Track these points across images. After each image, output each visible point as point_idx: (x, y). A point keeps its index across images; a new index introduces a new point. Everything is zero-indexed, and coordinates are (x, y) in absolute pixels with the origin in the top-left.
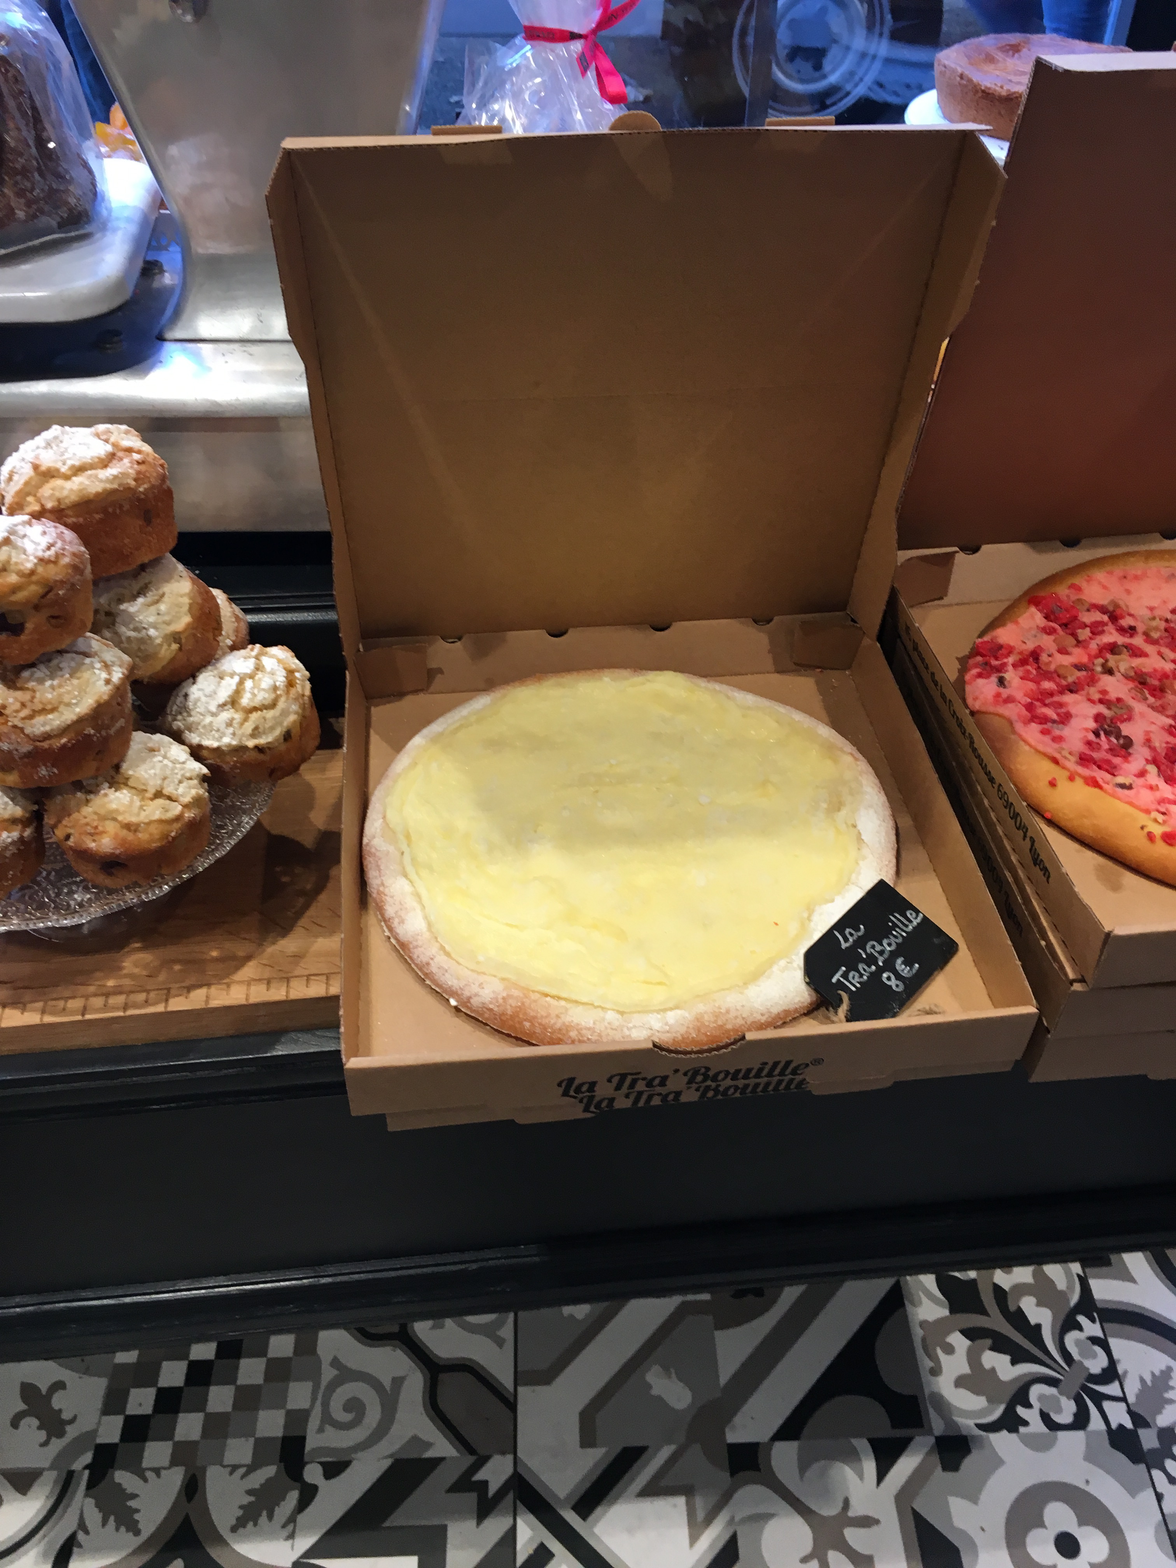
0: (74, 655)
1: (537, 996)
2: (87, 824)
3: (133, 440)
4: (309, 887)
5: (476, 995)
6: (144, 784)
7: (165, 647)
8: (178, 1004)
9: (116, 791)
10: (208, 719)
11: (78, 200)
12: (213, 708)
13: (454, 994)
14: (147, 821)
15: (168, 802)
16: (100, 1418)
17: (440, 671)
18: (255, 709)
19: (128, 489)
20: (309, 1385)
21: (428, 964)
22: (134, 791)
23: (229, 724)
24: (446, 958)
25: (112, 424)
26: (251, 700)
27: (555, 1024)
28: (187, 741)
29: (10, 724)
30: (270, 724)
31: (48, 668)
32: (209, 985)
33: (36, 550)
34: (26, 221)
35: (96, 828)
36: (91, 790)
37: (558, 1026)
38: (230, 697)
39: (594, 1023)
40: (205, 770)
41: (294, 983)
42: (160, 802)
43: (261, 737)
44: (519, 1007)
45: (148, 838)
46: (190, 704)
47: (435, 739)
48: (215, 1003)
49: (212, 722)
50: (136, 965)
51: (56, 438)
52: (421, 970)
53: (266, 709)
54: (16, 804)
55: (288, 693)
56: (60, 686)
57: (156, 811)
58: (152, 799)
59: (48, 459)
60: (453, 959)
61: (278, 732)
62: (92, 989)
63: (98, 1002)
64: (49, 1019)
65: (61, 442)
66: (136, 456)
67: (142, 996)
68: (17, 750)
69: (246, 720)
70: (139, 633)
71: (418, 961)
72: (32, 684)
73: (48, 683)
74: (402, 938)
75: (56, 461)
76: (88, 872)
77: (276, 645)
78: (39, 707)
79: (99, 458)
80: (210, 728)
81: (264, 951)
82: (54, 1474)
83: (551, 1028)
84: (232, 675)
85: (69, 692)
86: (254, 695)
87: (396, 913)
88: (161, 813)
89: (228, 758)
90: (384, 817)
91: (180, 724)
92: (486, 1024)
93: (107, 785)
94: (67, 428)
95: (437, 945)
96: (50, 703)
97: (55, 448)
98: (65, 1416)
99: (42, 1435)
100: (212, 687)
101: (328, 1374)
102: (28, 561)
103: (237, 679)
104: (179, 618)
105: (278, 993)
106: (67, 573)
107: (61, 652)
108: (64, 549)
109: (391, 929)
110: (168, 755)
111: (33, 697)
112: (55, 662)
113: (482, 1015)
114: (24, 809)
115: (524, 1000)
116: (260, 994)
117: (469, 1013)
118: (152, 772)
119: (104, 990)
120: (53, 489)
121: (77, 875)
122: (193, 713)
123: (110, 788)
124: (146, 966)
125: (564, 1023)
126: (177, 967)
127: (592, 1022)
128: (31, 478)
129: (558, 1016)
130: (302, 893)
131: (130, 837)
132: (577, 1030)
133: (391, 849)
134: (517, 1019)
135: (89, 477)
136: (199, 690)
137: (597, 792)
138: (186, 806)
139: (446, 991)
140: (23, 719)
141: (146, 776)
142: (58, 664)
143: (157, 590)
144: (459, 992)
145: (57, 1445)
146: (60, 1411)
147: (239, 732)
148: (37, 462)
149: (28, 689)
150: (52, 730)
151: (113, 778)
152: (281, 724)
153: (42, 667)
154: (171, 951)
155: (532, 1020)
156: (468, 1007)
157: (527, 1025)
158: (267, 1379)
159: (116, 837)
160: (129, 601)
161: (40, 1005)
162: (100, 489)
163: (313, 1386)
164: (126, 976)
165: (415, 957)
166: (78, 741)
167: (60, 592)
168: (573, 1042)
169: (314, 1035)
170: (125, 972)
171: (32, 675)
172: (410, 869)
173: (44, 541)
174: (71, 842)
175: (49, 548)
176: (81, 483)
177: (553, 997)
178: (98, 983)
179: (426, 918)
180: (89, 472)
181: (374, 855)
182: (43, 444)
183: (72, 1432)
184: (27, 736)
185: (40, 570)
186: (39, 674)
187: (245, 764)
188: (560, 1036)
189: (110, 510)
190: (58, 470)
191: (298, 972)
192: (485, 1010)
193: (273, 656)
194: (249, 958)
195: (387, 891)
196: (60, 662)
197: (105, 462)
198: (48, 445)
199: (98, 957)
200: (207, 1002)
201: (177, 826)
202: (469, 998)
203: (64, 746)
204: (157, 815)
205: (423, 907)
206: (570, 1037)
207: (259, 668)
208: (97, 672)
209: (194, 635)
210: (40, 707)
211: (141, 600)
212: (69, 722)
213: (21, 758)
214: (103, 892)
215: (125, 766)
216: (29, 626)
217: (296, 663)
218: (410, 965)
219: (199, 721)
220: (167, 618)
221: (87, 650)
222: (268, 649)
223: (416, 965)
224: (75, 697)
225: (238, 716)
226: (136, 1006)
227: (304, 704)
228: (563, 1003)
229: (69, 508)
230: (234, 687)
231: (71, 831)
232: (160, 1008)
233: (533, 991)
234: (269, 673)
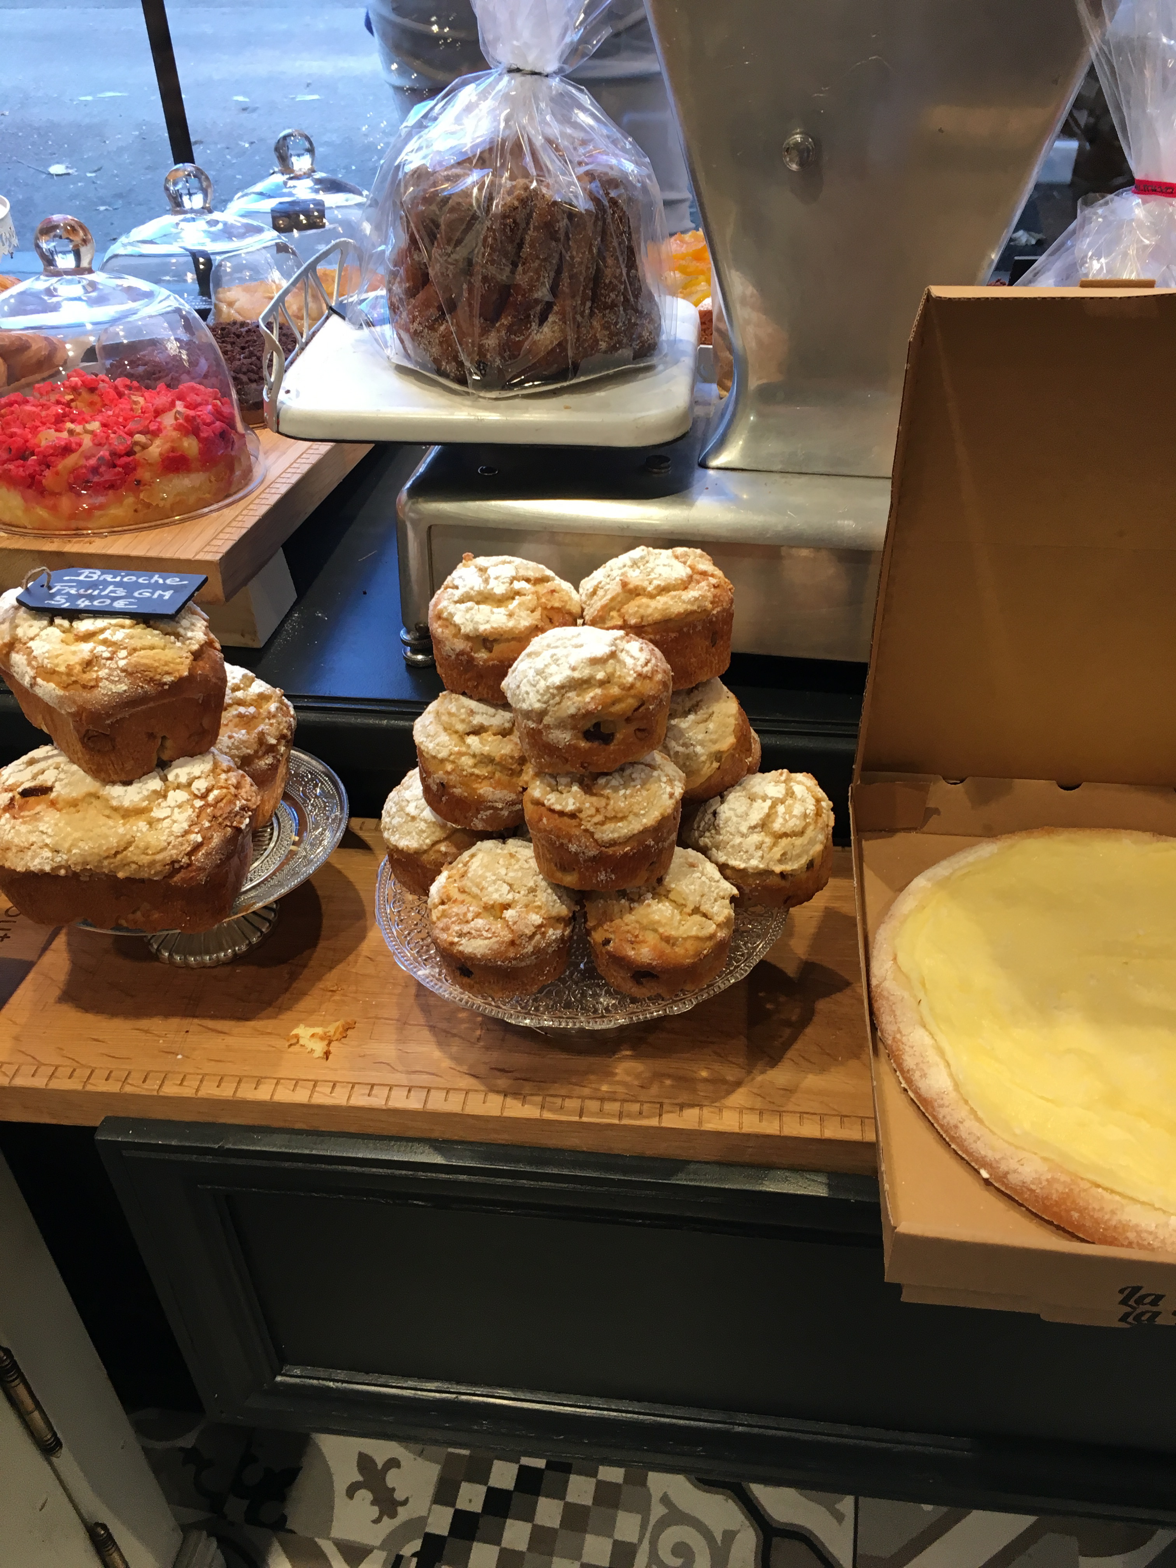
0: (643, 766)
1: (1088, 1185)
2: (628, 932)
3: (706, 564)
4: (794, 1018)
5: (1015, 1171)
6: (684, 899)
7: (708, 765)
8: (671, 1121)
9: (658, 902)
10: (738, 840)
11: (651, 333)
12: (744, 829)
13: (986, 1165)
14: (685, 936)
15: (704, 919)
16: (431, 1506)
17: (936, 811)
18: (785, 835)
19: (705, 611)
20: (636, 1519)
21: (956, 1127)
22: (674, 904)
23: (759, 847)
24: (977, 1124)
25: (689, 547)
26: (783, 825)
27: (1109, 1220)
28: (713, 858)
29: (582, 827)
30: (798, 851)
31: (622, 777)
32: (701, 1106)
33: (635, 664)
34: (605, 352)
35: (637, 936)
36: (636, 898)
37: (1113, 1223)
38: (761, 819)
39: (1156, 1227)
40: (735, 891)
41: (786, 1118)
42: (697, 918)
43: (787, 864)
44: (1067, 1193)
45: (683, 954)
46: (721, 822)
47: (942, 884)
48: (709, 1126)
49: (741, 843)
50: (628, 1073)
51: (642, 558)
52: (946, 1132)
53: (795, 835)
54: (562, 903)
55: (816, 822)
56: (632, 796)
57: (693, 927)
58: (690, 915)
59: (635, 577)
60: (987, 1127)
61: (803, 861)
62: (586, 1091)
63: (593, 1105)
64: (548, 1115)
65: (647, 562)
66: (713, 581)
67: (636, 1107)
68: (583, 853)
69: (775, 844)
70: (687, 748)
71: (945, 1122)
72: (608, 791)
73: (622, 792)
74: (923, 1091)
75: (643, 580)
76: (618, 978)
77: (801, 772)
78: (610, 814)
79: (682, 580)
80: (738, 848)
81: (753, 1079)
82: (383, 1555)
83: (1105, 1223)
84: (764, 798)
85: (639, 803)
86: (786, 821)
87: (917, 1064)
88: (698, 929)
89: (750, 881)
90: (895, 959)
91: (707, 840)
92: (1021, 1205)
93: (650, 895)
94: (651, 549)
95: (968, 1108)
96: (621, 811)
97: (642, 567)
98: (399, 1496)
99: (375, 1511)
100: (744, 808)
101: (658, 1511)
102: (630, 675)
103: (769, 803)
104: (725, 737)
105: (770, 1127)
106: (659, 690)
107: (633, 764)
108: (657, 666)
109: (909, 1081)
110: (705, 872)
111: (607, 804)
112: (628, 772)
113: (1021, 1193)
114: (569, 908)
115: (1072, 1187)
116: (752, 1124)
117: (1003, 1189)
118: (693, 887)
119: (599, 1095)
120: (639, 607)
121: (603, 978)
122: (723, 832)
123: (653, 898)
124: (638, 1076)
125: (1120, 1221)
126: (668, 1082)
127: (1154, 1225)
128: (618, 595)
129: (1113, 1212)
130: (788, 1023)
131: (668, 949)
132: (1137, 1232)
133: (906, 995)
134: (1063, 1207)
135: (673, 598)
136: (730, 809)
137: (1126, 963)
138: (718, 925)
139: (977, 1161)
140: (596, 824)
141: (687, 891)
142: (630, 776)
143: (707, 708)
144: (994, 1165)
145: (388, 1525)
146: (394, 1489)
147: (767, 856)
148: (626, 580)
149: (602, 795)
150: (619, 838)
151: (654, 889)
152: (807, 852)
153: (617, 775)
154: (661, 1065)
155: (1081, 1211)
156: (1003, 1183)
157: (1075, 1215)
158: (596, 1500)
159: (654, 948)
160: (680, 717)
161: (539, 1099)
162: (682, 610)
163: (642, 1520)
164: (618, 1083)
165: (941, 1116)
166: (639, 850)
167: (651, 707)
168: (1130, 1245)
169: (802, 1176)
170: (617, 1078)
171: (607, 783)
172: (928, 1019)
173: (643, 657)
174: (610, 947)
175: (646, 664)
176: (666, 603)
177: (1105, 1189)
178: (593, 1086)
179: (951, 1075)
180: (673, 593)
181: (887, 999)
182: (629, 563)
183: (403, 1514)
184: (596, 841)
185: (638, 684)
186: (614, 782)
187: (765, 888)
188: (1114, 1234)
189: (685, 630)
190: (644, 589)
191: (791, 1107)
192: (1025, 1190)
193: (799, 783)
194: (738, 1084)
195: (904, 1039)
196: (632, 773)
197: (685, 584)
198: (635, 564)
199: (592, 1060)
200: (700, 1122)
201: (709, 944)
202: (1007, 1173)
203: (626, 854)
204: (694, 932)
205: (948, 1065)
206: (1127, 1238)
207: (790, 793)
208: (663, 785)
209: (733, 755)
210: (613, 814)
211: (691, 717)
212: (636, 832)
213: (585, 861)
214: (625, 999)
215: (668, 879)
216: (619, 736)
217: (821, 793)
218: (932, 1124)
219: (728, 840)
220: (714, 737)
221: (652, 763)
222: (793, 775)
223: (942, 1126)
224: (644, 808)
225: (768, 840)
226: (630, 1116)
227: (828, 834)
228: (1117, 1198)
229: (649, 625)
230: (766, 810)
231: (612, 936)
232: (654, 1122)
233: (1082, 1179)
234: (800, 800)
